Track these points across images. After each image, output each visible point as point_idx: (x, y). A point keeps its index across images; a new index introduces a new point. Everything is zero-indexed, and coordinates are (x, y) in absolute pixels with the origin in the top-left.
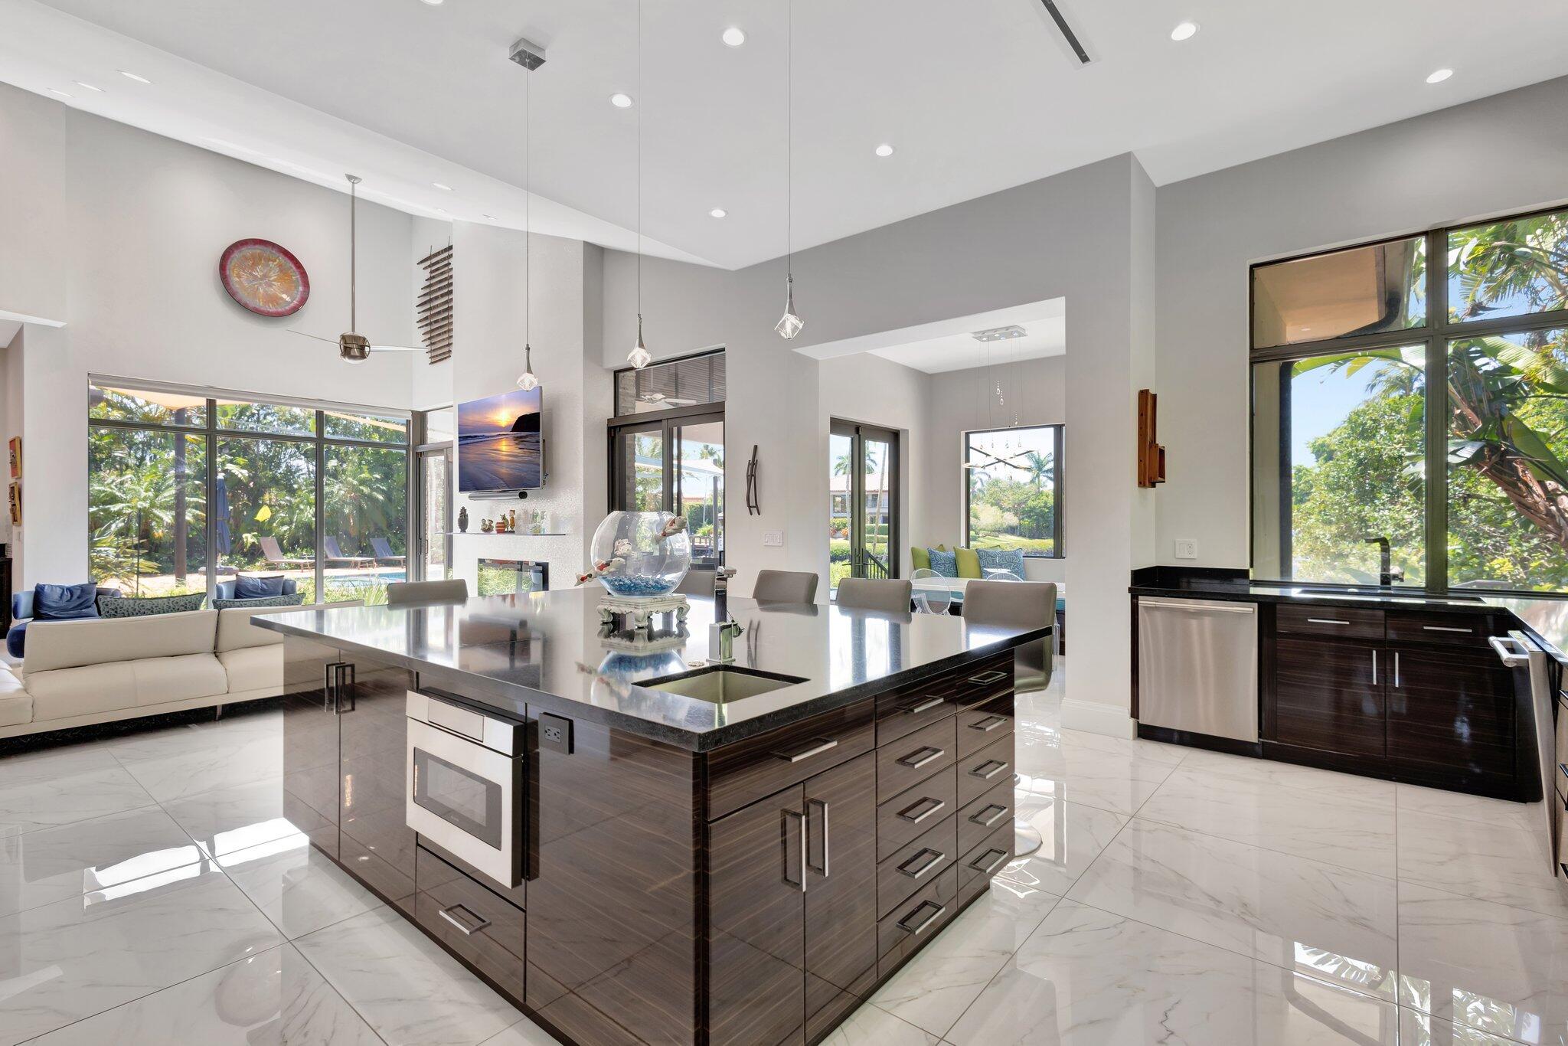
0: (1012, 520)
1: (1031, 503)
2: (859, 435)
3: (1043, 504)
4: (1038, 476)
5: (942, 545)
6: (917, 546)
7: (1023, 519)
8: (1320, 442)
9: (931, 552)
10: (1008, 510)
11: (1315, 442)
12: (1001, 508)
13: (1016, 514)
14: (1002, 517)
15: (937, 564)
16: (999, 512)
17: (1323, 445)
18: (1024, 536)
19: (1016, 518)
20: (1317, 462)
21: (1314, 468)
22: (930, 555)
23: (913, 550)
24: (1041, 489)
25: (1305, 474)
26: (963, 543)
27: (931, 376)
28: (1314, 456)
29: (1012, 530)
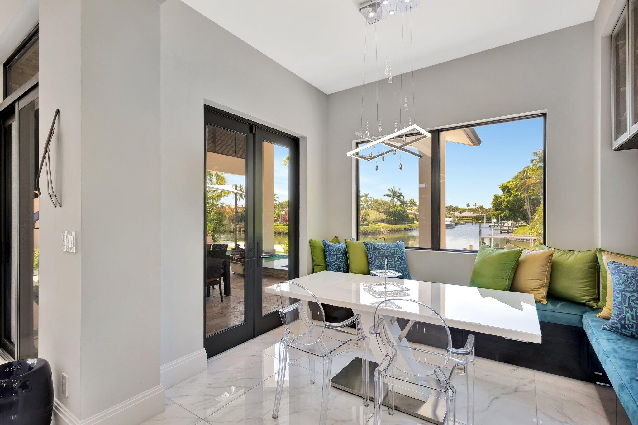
0: (383, 216)
1: (391, 210)
2: (254, 134)
3: (395, 210)
4: (394, 198)
5: (336, 237)
6: (314, 238)
7: (387, 216)
8: (504, 185)
9: (325, 244)
10: (382, 212)
11: (503, 185)
12: (378, 211)
13: (385, 214)
14: (379, 215)
15: (330, 255)
16: (378, 213)
17: (505, 187)
18: (388, 224)
19: (385, 216)
20: (503, 193)
21: (502, 196)
22: (324, 246)
23: (310, 241)
24: (395, 204)
25: (498, 198)
26: (354, 235)
27: (328, 96)
28: (502, 191)
29: (383, 221)
